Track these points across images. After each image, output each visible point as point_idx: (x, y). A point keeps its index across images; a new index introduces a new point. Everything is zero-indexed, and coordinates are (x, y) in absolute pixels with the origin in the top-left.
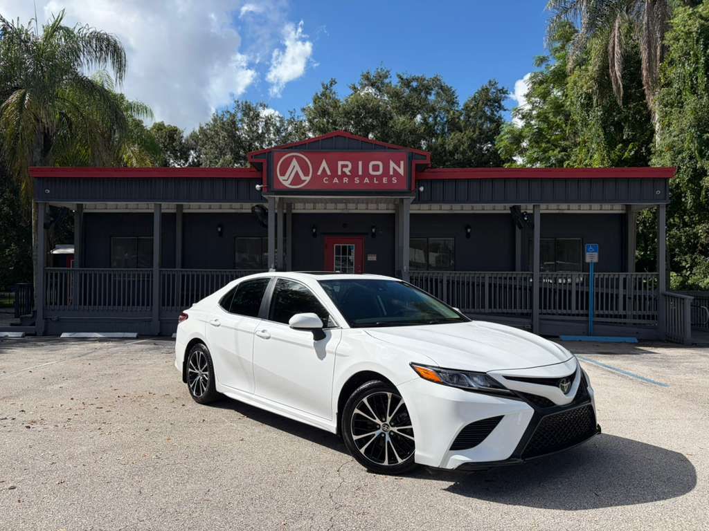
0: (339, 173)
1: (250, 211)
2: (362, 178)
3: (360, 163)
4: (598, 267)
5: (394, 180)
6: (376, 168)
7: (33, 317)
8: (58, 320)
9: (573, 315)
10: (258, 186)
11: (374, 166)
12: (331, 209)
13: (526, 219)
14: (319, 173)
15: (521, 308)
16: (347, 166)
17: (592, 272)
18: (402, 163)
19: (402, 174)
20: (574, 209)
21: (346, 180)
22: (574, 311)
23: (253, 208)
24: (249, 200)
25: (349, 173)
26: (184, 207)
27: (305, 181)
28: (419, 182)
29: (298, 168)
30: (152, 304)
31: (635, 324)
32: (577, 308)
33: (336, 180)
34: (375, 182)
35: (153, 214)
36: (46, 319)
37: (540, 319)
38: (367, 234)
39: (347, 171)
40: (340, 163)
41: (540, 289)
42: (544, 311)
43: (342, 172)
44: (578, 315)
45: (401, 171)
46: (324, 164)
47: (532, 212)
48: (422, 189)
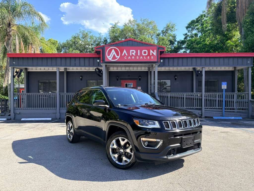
0: (131, 55)
1: (94, 70)
2: (139, 57)
3: (139, 51)
4: (226, 91)
5: (152, 57)
6: (145, 53)
7: (9, 112)
8: (20, 113)
9: (217, 109)
10: (98, 61)
11: (144, 52)
12: (123, 69)
13: (199, 72)
14: (123, 55)
15: (196, 106)
16: (133, 52)
17: (224, 93)
18: (155, 51)
19: (155, 55)
20: (215, 69)
21: (133, 57)
22: (217, 107)
23: (95, 69)
24: (94, 66)
25: (134, 55)
26: (67, 69)
27: (117, 58)
28: (161, 58)
29: (115, 53)
30: (56, 107)
31: (237, 112)
32: (218, 106)
33: (129, 58)
34: (145, 58)
35: (56, 72)
36: (15, 113)
37: (205, 111)
38: (137, 79)
39: (134, 54)
40: (131, 51)
41: (205, 99)
42: (206, 108)
43: (132, 54)
44: (218, 109)
45: (155, 54)
46: (125, 51)
47: (201, 70)
48: (162, 61)
